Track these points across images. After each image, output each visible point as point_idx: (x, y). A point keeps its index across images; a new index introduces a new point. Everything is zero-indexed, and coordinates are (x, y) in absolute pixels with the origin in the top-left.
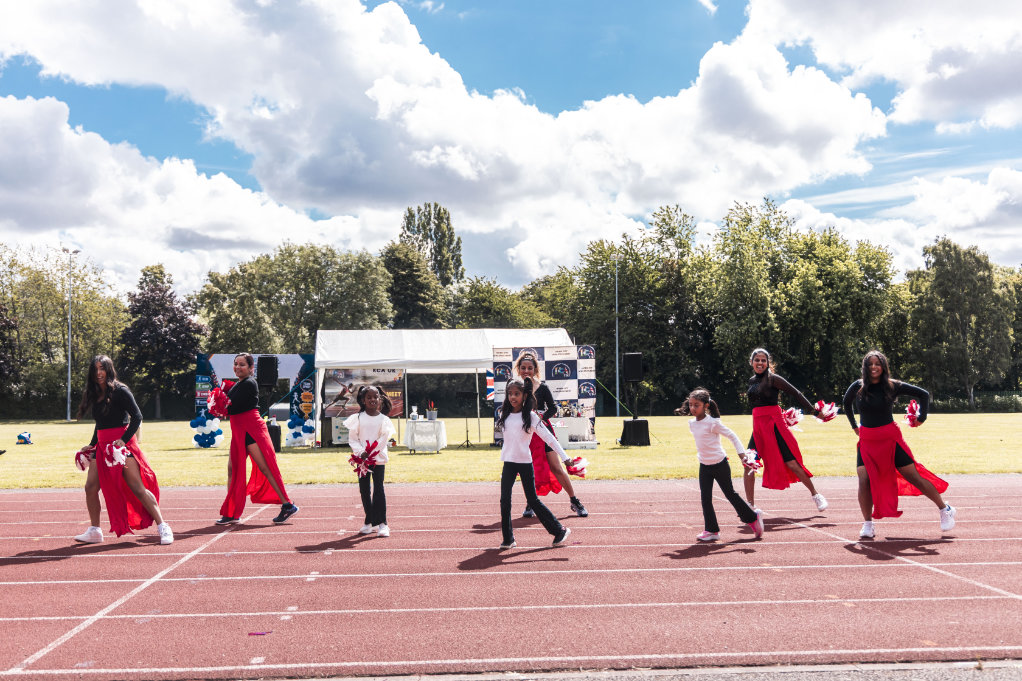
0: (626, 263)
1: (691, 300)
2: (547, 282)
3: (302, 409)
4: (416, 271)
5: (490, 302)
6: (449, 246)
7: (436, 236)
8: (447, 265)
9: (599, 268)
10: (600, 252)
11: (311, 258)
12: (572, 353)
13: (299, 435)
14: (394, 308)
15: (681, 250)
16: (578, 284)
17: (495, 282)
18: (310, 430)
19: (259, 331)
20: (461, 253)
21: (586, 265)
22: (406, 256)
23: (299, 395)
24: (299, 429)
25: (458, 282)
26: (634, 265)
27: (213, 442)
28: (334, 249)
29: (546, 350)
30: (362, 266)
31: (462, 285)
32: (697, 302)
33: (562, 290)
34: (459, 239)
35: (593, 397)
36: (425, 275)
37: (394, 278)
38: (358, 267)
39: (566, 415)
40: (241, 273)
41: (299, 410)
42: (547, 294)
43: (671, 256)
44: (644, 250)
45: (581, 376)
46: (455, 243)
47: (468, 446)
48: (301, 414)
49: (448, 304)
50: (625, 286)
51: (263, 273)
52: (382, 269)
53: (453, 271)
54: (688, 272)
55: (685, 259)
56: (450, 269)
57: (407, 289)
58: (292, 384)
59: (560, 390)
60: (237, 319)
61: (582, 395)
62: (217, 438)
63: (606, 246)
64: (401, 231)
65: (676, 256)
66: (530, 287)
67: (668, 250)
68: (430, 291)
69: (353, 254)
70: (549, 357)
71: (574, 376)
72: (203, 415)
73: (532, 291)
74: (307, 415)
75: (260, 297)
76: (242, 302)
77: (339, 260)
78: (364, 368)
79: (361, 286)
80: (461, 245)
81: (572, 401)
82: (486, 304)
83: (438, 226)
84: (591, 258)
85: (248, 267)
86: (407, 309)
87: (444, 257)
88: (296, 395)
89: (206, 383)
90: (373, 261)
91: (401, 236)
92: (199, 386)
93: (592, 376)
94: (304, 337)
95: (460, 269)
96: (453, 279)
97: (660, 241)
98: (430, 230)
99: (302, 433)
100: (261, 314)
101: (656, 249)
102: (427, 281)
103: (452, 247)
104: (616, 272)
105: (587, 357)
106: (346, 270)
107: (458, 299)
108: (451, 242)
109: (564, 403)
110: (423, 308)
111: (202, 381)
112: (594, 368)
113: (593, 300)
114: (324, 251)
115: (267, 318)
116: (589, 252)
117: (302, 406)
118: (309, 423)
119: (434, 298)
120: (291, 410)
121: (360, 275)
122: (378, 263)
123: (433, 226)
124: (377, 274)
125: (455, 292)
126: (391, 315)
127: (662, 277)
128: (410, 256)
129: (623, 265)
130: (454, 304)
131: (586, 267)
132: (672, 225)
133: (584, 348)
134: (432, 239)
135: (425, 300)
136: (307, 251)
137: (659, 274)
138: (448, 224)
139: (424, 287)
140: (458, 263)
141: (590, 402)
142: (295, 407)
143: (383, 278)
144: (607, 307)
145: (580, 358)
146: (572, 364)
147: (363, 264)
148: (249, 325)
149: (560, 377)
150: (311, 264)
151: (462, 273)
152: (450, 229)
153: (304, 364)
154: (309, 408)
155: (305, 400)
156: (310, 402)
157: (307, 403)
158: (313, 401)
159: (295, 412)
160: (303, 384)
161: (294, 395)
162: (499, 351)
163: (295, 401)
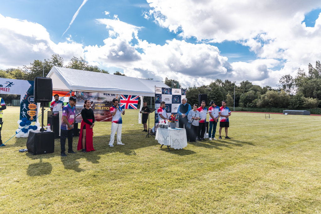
3: (29, 114)
23: (27, 105)
58: (22, 99)
74: (32, 118)
78: (99, 92)
117: (29, 112)
145: (182, 95)
146: (179, 97)
153: (31, 87)
154: (33, 113)
155: (31, 109)
156: (34, 110)
157: (32, 110)
158: (36, 109)
159: (24, 115)
160: (30, 99)
161: (23, 105)
162: (158, 88)
163: (24, 108)
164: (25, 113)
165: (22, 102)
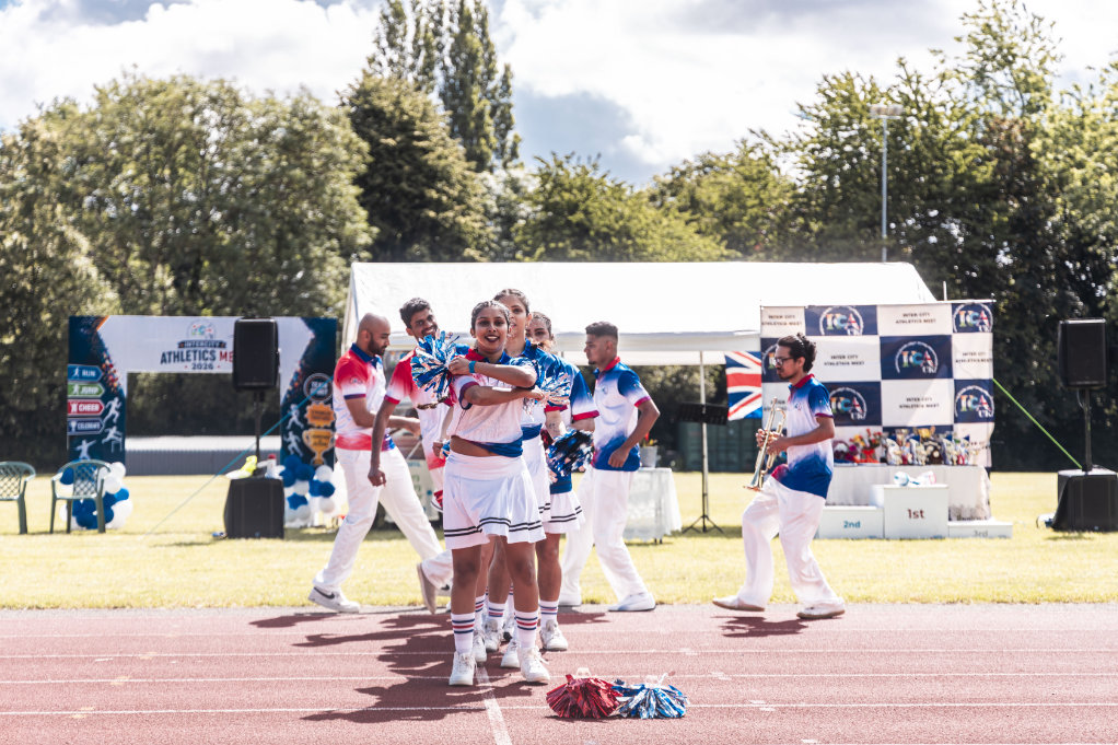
0: (905, 123)
1: (1051, 212)
2: (707, 165)
3: (310, 443)
4: (420, 139)
5: (586, 212)
6: (483, 85)
7: (454, 62)
8: (480, 126)
9: (843, 135)
10: (847, 100)
11: (188, 110)
12: (939, 318)
13: (303, 501)
14: (371, 221)
15: (1027, 96)
16: (792, 171)
17: (595, 167)
18: (326, 490)
19: (69, 275)
20: (512, 100)
21: (811, 128)
22: (397, 103)
23: (302, 411)
24: (301, 488)
25: (505, 166)
26: (924, 130)
27: (109, 517)
28: (236, 87)
29: (879, 310)
30: (298, 127)
31: (516, 173)
32: (1067, 218)
33: (757, 186)
34: (507, 68)
35: (987, 420)
36: (439, 150)
37: (371, 153)
38: (291, 130)
39: (931, 460)
40: (24, 144)
41: (301, 444)
42: (710, 194)
43: (1006, 109)
44: (945, 97)
45: (960, 372)
46: (498, 77)
47: (705, 530)
48: (308, 454)
49: (486, 213)
50: (899, 176)
51: (76, 141)
52: (345, 132)
53: (494, 140)
54: (1045, 148)
55: (1034, 117)
56: (486, 137)
57: (397, 180)
58: (285, 387)
59: (913, 403)
60: (16, 247)
61: (964, 416)
62: (117, 508)
63: (858, 83)
64: (373, 49)
65: (1016, 112)
66: (669, 179)
67: (998, 96)
68: (451, 185)
69: (279, 97)
70: (888, 327)
71: (945, 370)
72: (84, 453)
73: (674, 187)
74: (318, 457)
75: (69, 198)
76: (27, 210)
77: (248, 113)
79: (298, 172)
80: (511, 82)
81: (940, 429)
82: (579, 216)
83: (460, 41)
84: (823, 114)
85: (40, 127)
86: (398, 224)
87: (471, 106)
88: (294, 411)
89: (91, 381)
90: (324, 115)
91: (371, 61)
92: (75, 388)
93: (986, 372)
94: (163, 289)
95: (510, 136)
96: (493, 160)
97: (980, 76)
98: (440, 50)
99: (308, 496)
100: (72, 234)
101: (971, 96)
102: (443, 163)
103: (491, 86)
104: (882, 145)
105: (974, 329)
106: (263, 136)
107: (509, 205)
108: (490, 73)
109: (924, 433)
110: (435, 225)
111: (81, 377)
112: (989, 354)
113: (826, 207)
114: (214, 94)
115: (84, 243)
116: (822, 99)
117: (309, 436)
118: (324, 473)
119: (460, 201)
120: (285, 444)
121: (294, 146)
122: (335, 120)
123: (448, 41)
124: (335, 144)
125: (498, 189)
126: (364, 239)
127: (986, 159)
128: (406, 104)
129: (899, 129)
130: (497, 215)
131: (815, 134)
132: (1007, 41)
133: (967, 308)
134: (445, 68)
135: (439, 206)
136: (177, 92)
137: (981, 150)
138: (484, 34)
139: (435, 176)
140: (505, 123)
141: (982, 432)
142: (292, 438)
143: (347, 152)
144: (861, 225)
145: (960, 329)
146: (941, 345)
147: (301, 120)
148: (42, 259)
149: (913, 373)
150: (185, 124)
151: (515, 145)
152: (488, 46)
153: (312, 341)
154: (324, 441)
155: (316, 423)
156: (326, 428)
157: (319, 427)
158: (333, 424)
159: (293, 449)
160: (310, 386)
161: (290, 409)
162: (773, 313)
163: (294, 423)
164: (297, 441)
165: (286, 399)
